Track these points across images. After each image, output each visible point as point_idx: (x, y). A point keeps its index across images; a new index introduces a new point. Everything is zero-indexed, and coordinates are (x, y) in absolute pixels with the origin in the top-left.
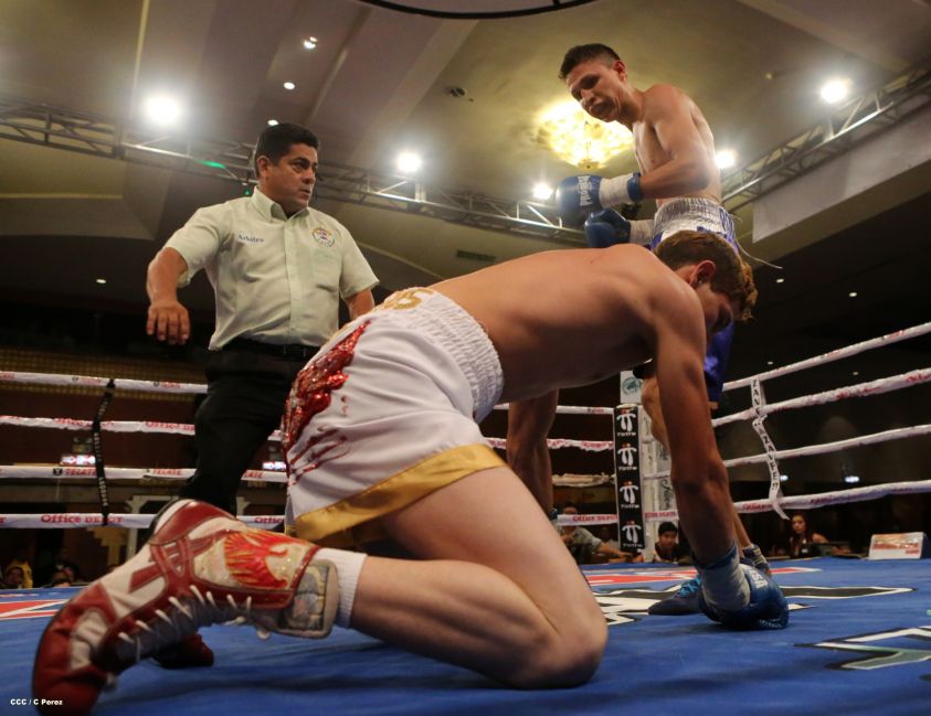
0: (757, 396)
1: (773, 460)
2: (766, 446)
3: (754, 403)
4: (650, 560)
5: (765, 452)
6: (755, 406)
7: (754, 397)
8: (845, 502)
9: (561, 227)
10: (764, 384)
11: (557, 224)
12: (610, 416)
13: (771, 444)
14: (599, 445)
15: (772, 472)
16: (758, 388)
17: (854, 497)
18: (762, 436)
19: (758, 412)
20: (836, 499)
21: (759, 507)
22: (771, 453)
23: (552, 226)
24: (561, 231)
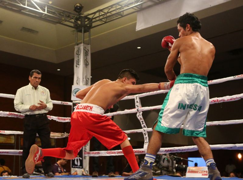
0: (138, 104)
1: (146, 132)
2: (142, 126)
3: (136, 106)
4: (81, 174)
5: (141, 128)
6: (137, 108)
7: (136, 104)
8: (180, 152)
9: (46, 13)
10: (141, 99)
11: (45, 11)
12: (71, 106)
13: (145, 124)
14: (65, 119)
15: (145, 137)
16: (138, 100)
17: (185, 150)
18: (141, 121)
19: (138, 111)
20: (176, 150)
21: (140, 152)
22: (145, 129)
23: (42, 12)
24: (46, 15)
